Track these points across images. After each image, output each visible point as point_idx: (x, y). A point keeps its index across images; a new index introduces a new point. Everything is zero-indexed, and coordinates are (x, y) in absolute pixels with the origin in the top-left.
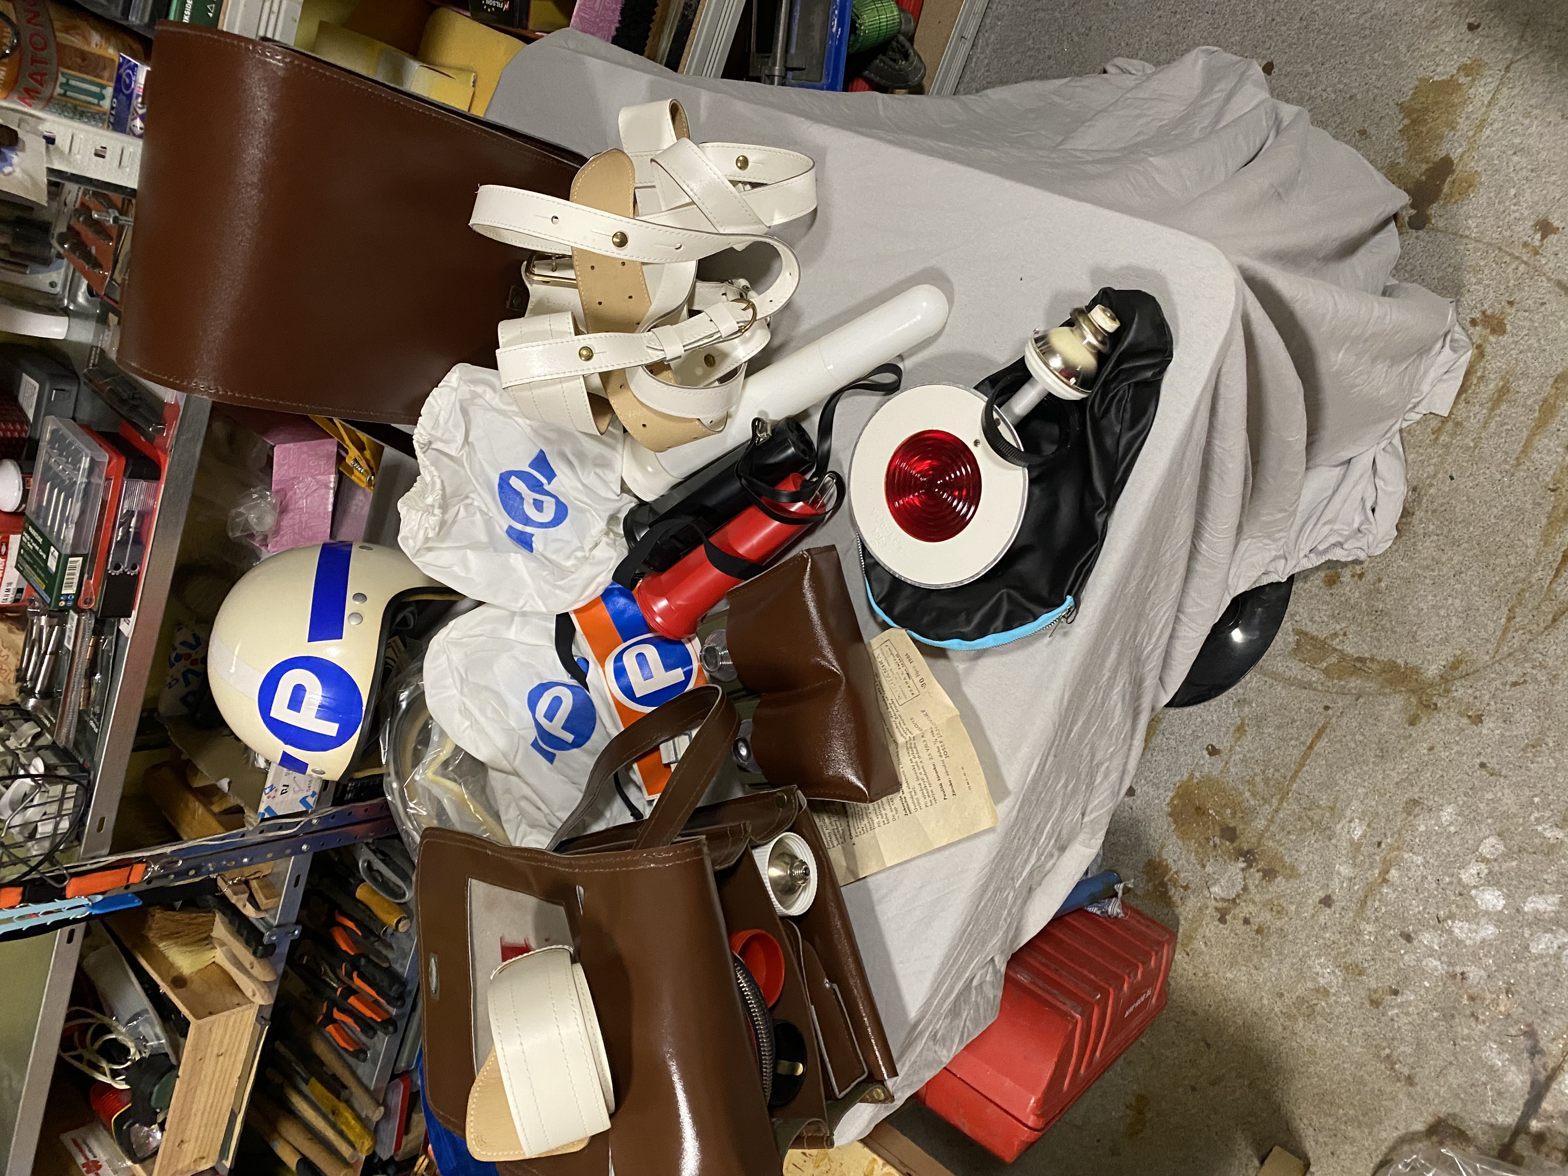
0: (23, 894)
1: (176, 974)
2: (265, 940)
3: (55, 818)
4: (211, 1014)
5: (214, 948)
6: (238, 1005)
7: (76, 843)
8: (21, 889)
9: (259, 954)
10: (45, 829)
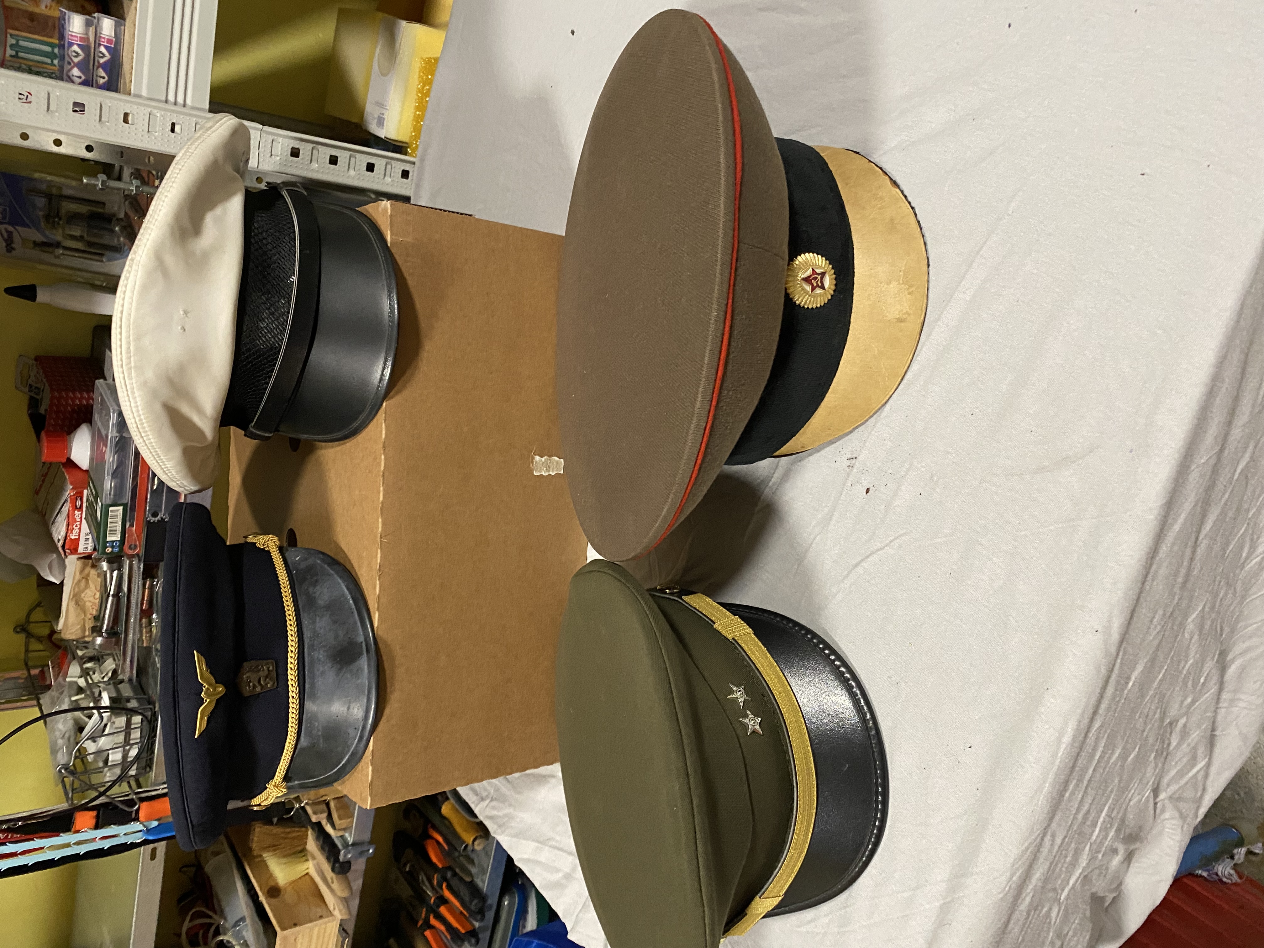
0: (97, 817)
1: (272, 883)
2: (341, 858)
3: (124, 746)
4: (295, 925)
5: (307, 860)
6: (321, 917)
7: (148, 769)
8: (94, 813)
9: (337, 870)
10: (115, 757)
